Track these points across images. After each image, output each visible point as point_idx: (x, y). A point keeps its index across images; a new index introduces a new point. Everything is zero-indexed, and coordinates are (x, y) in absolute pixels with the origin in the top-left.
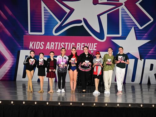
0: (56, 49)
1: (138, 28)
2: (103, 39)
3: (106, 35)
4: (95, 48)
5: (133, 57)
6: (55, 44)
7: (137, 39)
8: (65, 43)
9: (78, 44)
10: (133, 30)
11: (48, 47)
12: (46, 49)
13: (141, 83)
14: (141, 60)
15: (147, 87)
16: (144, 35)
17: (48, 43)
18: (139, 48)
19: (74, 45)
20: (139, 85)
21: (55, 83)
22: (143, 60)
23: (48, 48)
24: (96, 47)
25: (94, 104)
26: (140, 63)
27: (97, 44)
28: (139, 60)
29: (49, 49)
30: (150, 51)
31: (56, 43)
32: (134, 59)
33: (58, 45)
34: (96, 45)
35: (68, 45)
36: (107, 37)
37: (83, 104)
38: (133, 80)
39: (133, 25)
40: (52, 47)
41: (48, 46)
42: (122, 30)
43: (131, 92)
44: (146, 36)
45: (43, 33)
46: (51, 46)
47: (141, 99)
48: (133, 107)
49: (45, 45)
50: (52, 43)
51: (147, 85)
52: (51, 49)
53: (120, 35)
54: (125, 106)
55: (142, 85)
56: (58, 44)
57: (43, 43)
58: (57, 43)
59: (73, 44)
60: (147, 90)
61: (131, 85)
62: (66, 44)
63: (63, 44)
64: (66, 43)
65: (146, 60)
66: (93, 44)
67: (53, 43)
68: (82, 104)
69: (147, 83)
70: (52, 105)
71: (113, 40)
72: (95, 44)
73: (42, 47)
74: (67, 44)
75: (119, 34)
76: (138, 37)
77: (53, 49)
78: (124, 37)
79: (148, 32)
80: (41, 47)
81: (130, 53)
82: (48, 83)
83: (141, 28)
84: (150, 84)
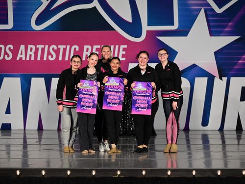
0: (39, 59)
1: (213, 10)
2: (139, 36)
3: (145, 28)
4: (123, 56)
5: (203, 73)
6: (37, 49)
7: (212, 34)
8: (57, 47)
9: (86, 47)
10: (202, 15)
11: (21, 56)
12: (18, 59)
13: (221, 129)
14: (222, 79)
15: (236, 136)
16: (225, 27)
17: (22, 47)
18: (216, 53)
19: (77, 49)
20: (218, 132)
21: (38, 133)
22: (226, 78)
23: (21, 58)
24: (124, 53)
25: (119, 173)
26: (219, 85)
27: (126, 46)
28: (217, 80)
29: (24, 59)
30: (239, 59)
31: (38, 46)
32: (207, 78)
33: (43, 50)
34: (124, 50)
35: (65, 50)
36: (148, 32)
37: (94, 173)
38: (205, 122)
39: (202, 5)
40: (31, 55)
41: (21, 54)
42: (179, 16)
43: (202, 146)
44: (231, 27)
45: (10, 25)
46: (29, 53)
47: (223, 160)
48: (201, 176)
49: (15, 52)
50: (30, 47)
51: (235, 132)
52: (28, 59)
53: (175, 27)
54: (185, 175)
55: (225, 132)
56: (42, 48)
57: (12, 47)
58: (40, 47)
59: (75, 49)
60: (236, 142)
61: (201, 133)
62: (60, 48)
63: (53, 49)
64: (59, 46)
65: (232, 78)
66: (117, 47)
67: (33, 47)
68: (92, 174)
69: (235, 128)
70: (27, 176)
71: (160, 38)
72: (122, 47)
73: (8, 56)
74: (62, 47)
75: (173, 24)
76: (214, 31)
77: (33, 59)
78: (183, 32)
79: (235, 18)
80: (6, 56)
81: (196, 66)
82: (23, 132)
83: (219, 11)
84: (242, 130)
